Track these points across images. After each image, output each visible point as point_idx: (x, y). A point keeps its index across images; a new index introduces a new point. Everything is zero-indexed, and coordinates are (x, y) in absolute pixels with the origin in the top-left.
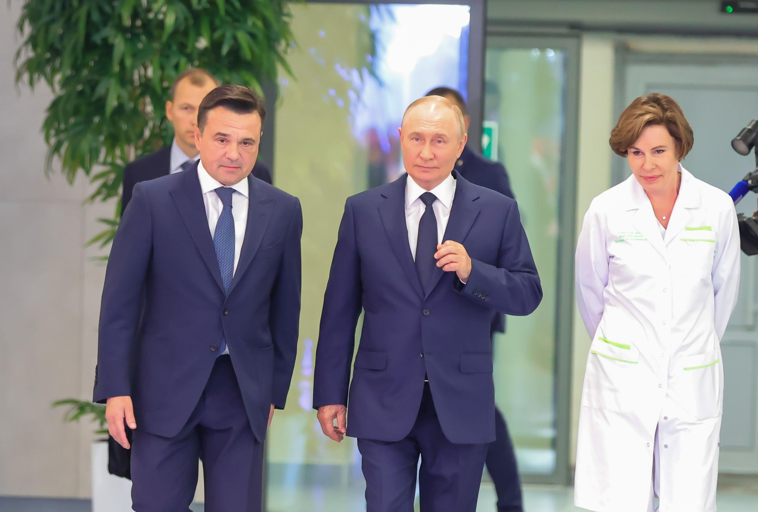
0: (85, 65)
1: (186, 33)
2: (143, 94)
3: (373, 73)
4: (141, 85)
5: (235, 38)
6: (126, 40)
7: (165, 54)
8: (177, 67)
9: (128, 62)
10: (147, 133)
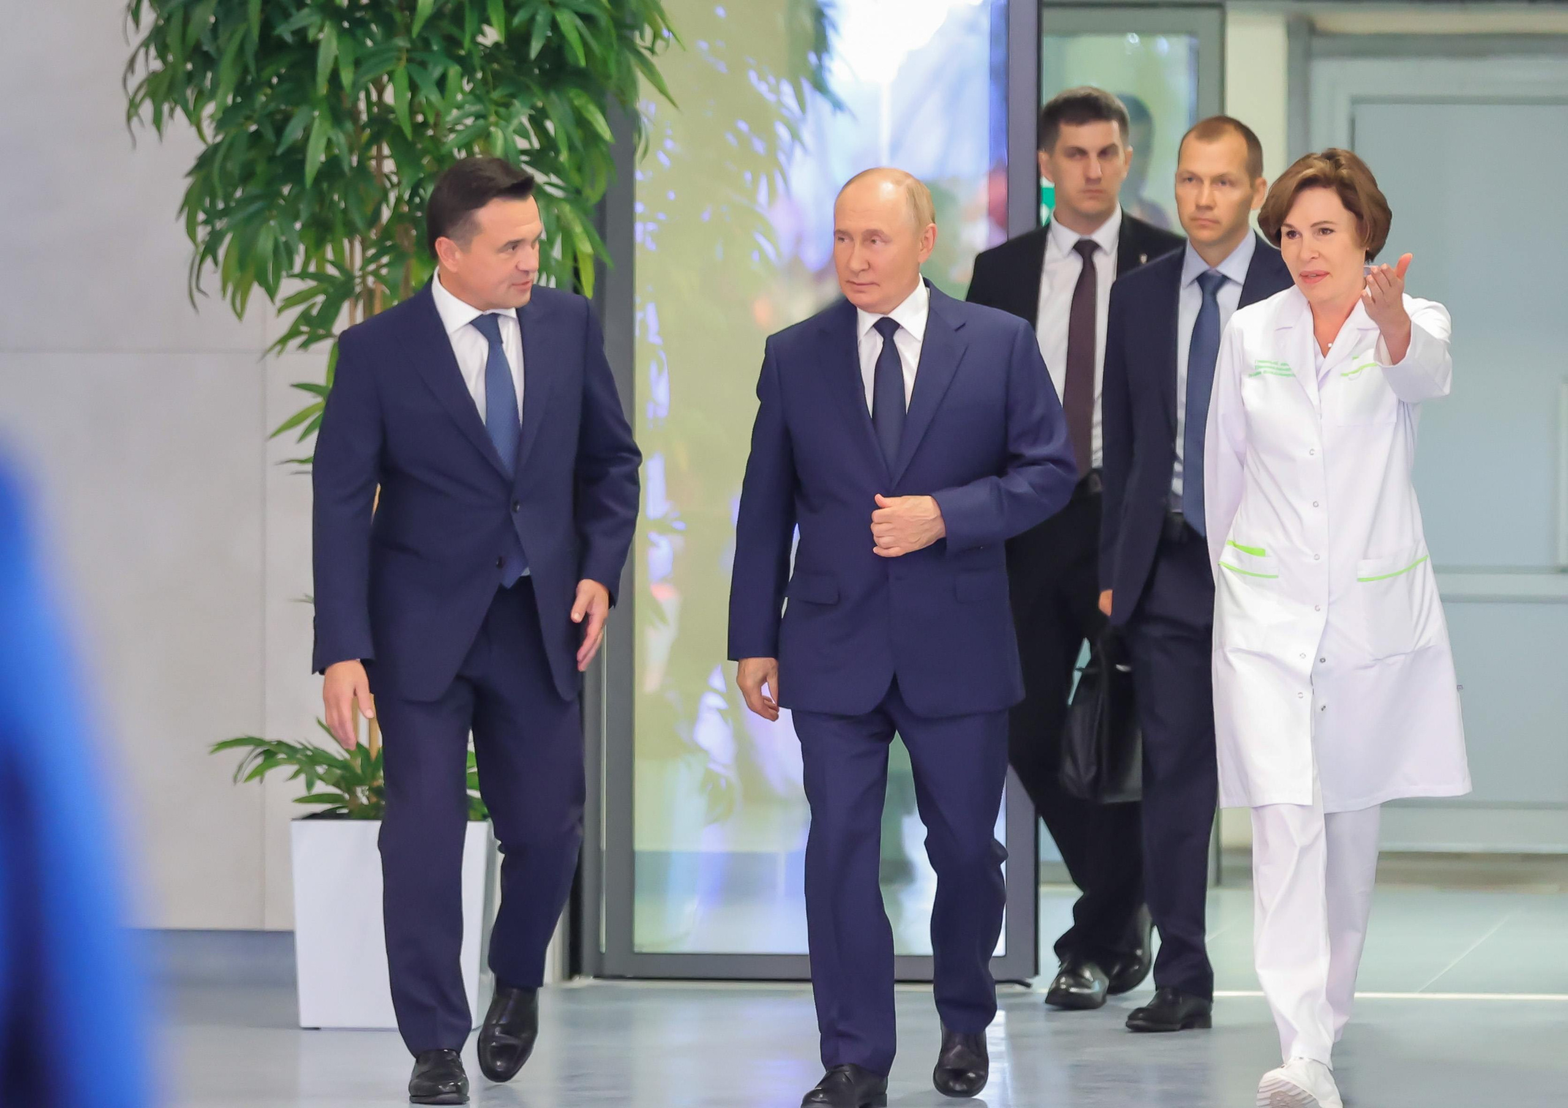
0: (260, 84)
1: (458, 18)
2: (376, 139)
3: (820, 86)
4: (372, 119)
5: (554, 25)
6: (342, 33)
7: (418, 59)
8: (441, 83)
9: (347, 77)
10: (386, 214)
